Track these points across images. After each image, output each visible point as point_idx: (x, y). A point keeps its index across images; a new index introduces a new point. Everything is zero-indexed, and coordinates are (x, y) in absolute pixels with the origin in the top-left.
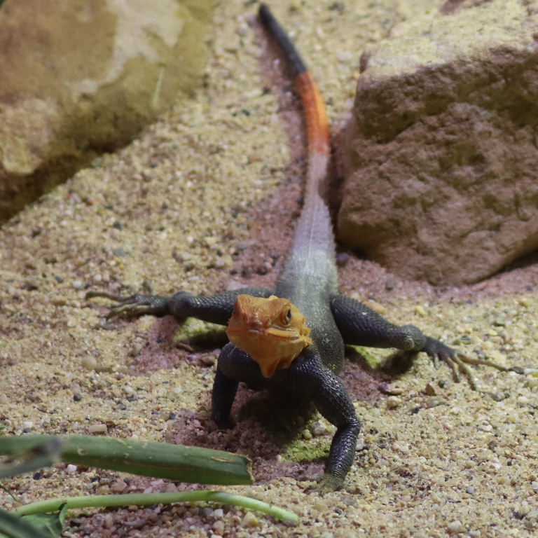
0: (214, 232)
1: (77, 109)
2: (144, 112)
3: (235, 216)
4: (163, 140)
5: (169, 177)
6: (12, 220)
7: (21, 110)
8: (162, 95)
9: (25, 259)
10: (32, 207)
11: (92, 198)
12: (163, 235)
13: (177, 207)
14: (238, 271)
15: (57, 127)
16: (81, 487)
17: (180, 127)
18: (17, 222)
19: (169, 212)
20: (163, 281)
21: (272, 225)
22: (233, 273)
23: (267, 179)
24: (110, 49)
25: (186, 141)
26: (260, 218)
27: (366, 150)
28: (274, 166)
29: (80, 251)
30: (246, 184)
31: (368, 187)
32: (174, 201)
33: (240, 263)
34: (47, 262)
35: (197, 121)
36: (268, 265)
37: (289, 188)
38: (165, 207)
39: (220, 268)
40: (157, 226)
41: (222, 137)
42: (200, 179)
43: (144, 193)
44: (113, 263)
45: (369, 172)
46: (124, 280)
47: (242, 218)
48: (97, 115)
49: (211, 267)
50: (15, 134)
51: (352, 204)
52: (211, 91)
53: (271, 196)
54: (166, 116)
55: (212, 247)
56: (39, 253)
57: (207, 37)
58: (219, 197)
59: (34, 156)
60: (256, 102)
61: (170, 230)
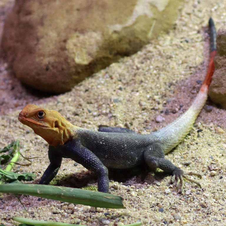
0: (159, 94)
1: (111, 37)
2: (144, 40)
3: (169, 87)
4: (150, 52)
5: (147, 68)
6: (79, 84)
7: (86, 37)
8: (153, 32)
9: (80, 101)
10: (88, 79)
11: (114, 76)
12: (138, 94)
13: (147, 82)
14: (164, 111)
15: (100, 45)
16: (56, 206)
17: (158, 46)
18: (81, 85)
19: (143, 84)
20: (131, 114)
21: (184, 92)
22: (162, 112)
23: (187, 71)
24: (131, 11)
25: (158, 53)
26: (180, 88)
27: (220, 61)
28: (191, 66)
29: (101, 99)
30: (178, 73)
31: (221, 77)
32: (146, 79)
33: (166, 108)
34: (88, 103)
35: (165, 44)
36: (177, 109)
37: (195, 76)
38: (142, 82)
39: (156, 110)
40: (136, 90)
41: (173, 52)
42: (159, 70)
43: (135, 75)
44: (112, 105)
45: (222, 71)
46: (114, 113)
47: (172, 88)
48: (120, 40)
49: (153, 109)
50: (82, 47)
51: (214, 85)
52: (176, 31)
53: (187, 79)
54: (153, 41)
55: (156, 100)
56: (85, 99)
57: (180, 7)
58: (166, 78)
59: (89, 57)
60: (193, 37)
61: (141, 92)
